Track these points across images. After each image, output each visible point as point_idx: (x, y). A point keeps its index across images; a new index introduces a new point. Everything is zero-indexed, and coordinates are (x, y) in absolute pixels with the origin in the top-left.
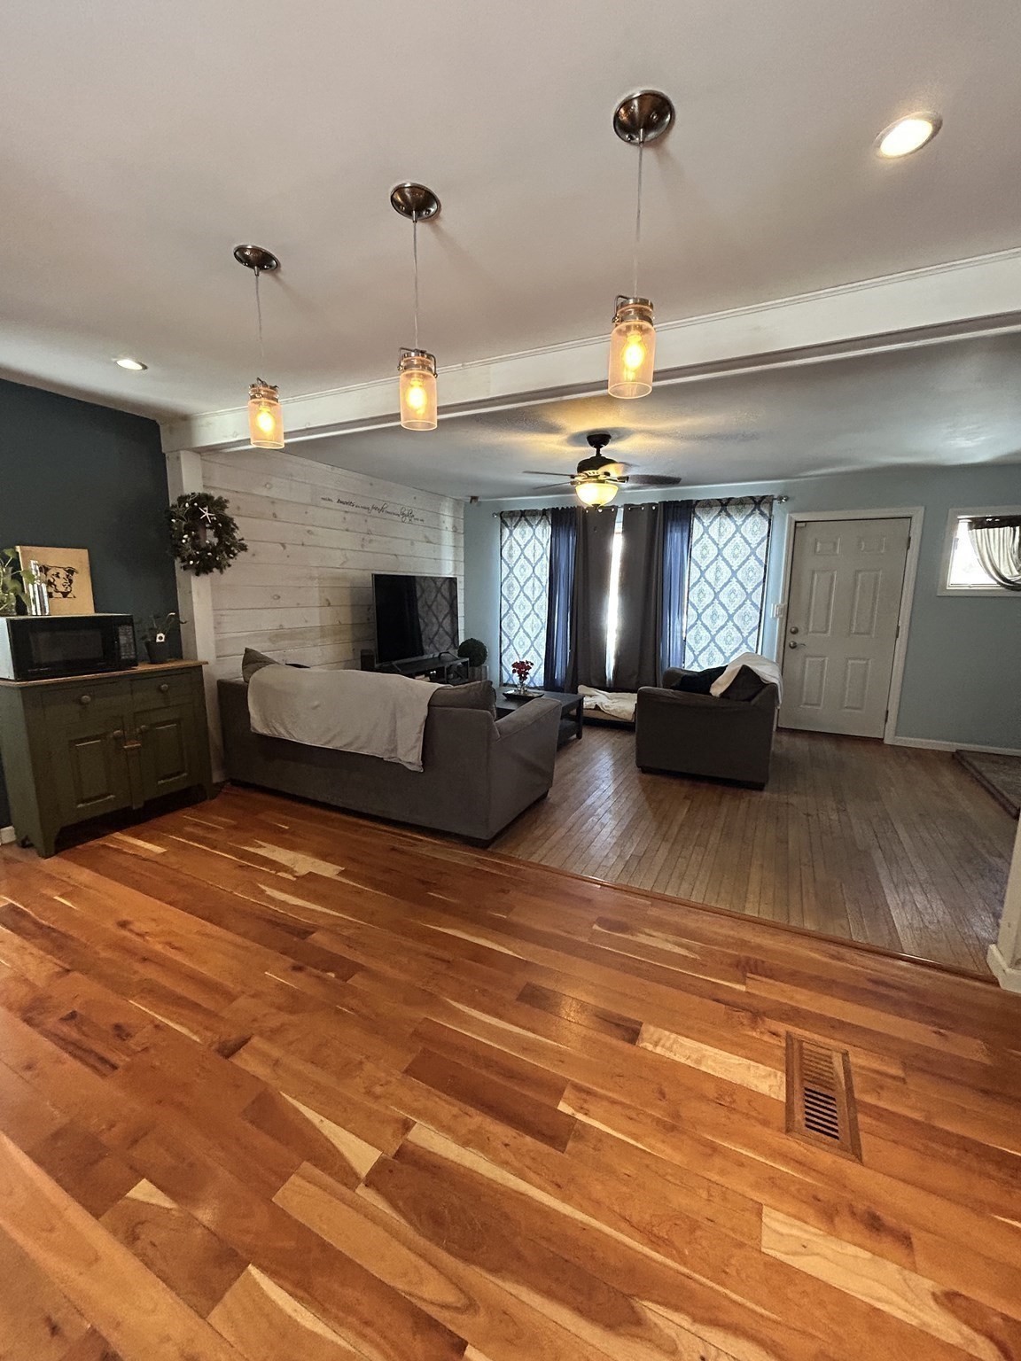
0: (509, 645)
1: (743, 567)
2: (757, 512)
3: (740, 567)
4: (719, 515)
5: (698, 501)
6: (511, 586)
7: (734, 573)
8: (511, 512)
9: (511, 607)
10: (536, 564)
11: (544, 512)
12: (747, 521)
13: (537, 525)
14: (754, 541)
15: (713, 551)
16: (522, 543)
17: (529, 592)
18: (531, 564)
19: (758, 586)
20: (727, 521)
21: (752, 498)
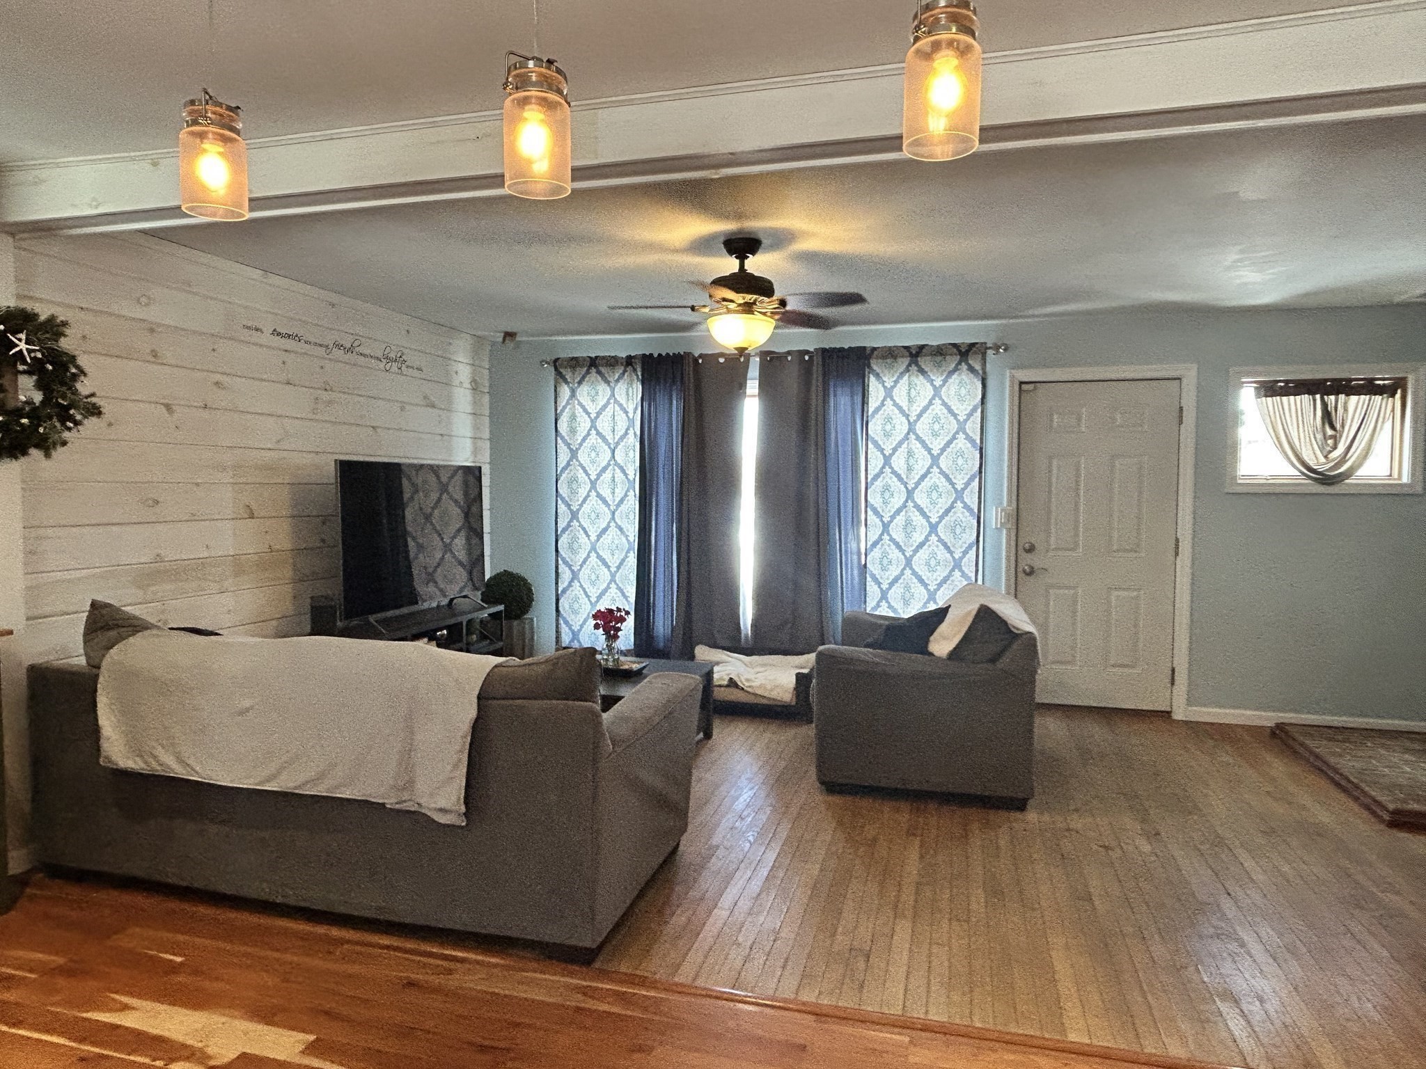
0: (572, 581)
1: (949, 450)
2: (964, 367)
3: (943, 450)
4: (907, 370)
5: (874, 349)
6: (573, 480)
7: (935, 460)
8: (573, 359)
9: (574, 515)
10: (617, 444)
11: (629, 361)
12: (950, 381)
13: (617, 381)
14: (962, 410)
15: (901, 426)
16: (593, 409)
17: (605, 492)
18: (608, 444)
19: (972, 479)
20: (919, 380)
21: (954, 345)
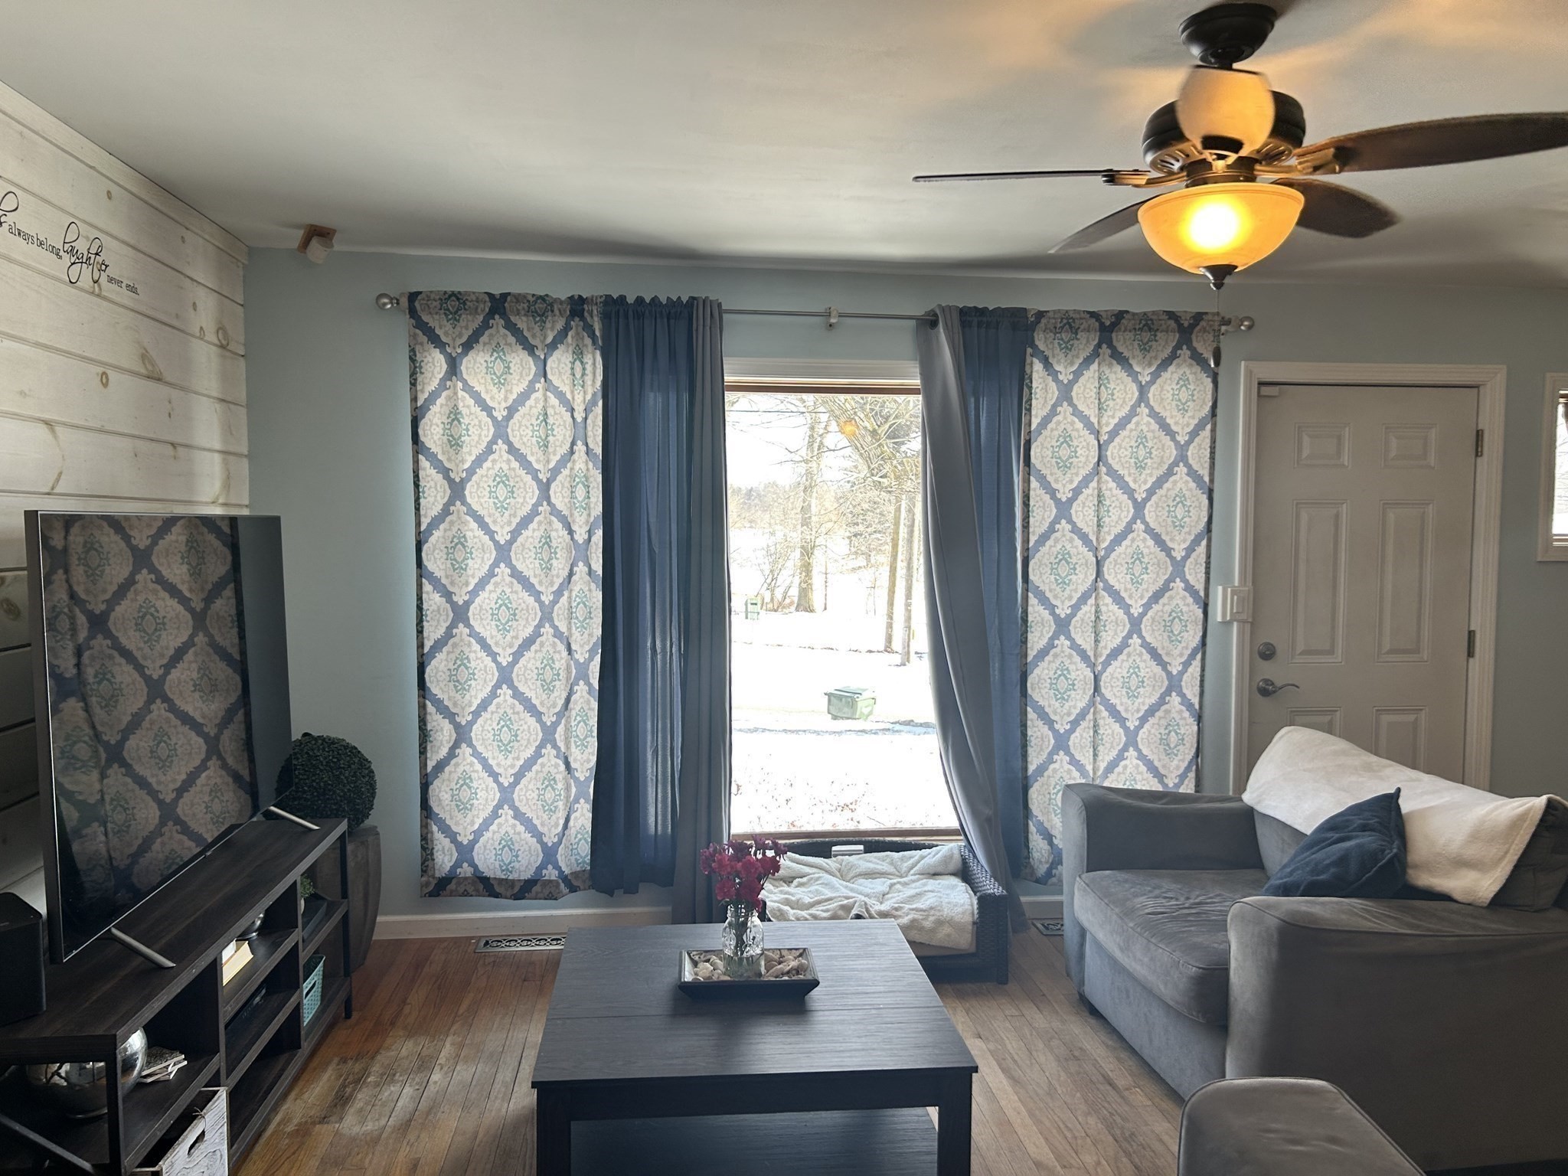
0: (456, 745)
1: (1160, 492)
2: (1185, 352)
3: (1151, 492)
4: (1095, 354)
5: (1040, 315)
6: (459, 542)
7: (1139, 507)
8: (455, 296)
9: (460, 614)
10: (555, 472)
11: (577, 307)
12: (1165, 375)
13: (552, 347)
14: (1183, 423)
15: (1087, 455)
16: (499, 402)
17: (527, 563)
18: (534, 473)
19: (1196, 542)
20: (1116, 375)
21: (1171, 315)
